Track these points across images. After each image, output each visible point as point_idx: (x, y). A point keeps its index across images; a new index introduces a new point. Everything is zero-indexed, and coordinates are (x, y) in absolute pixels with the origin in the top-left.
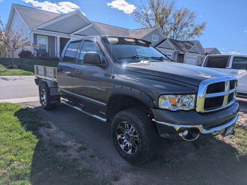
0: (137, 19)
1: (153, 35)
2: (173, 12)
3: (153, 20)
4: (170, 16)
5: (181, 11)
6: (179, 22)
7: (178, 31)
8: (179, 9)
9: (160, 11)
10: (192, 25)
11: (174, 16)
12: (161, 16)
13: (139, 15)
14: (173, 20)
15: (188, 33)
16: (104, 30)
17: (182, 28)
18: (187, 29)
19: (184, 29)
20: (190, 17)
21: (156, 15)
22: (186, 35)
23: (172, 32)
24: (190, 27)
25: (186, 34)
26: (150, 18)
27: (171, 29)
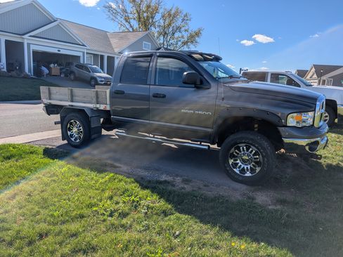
0: (112, 17)
1: (144, 42)
2: (161, 11)
3: (134, 19)
4: (158, 17)
5: (171, 10)
6: (170, 25)
7: (169, 37)
8: (168, 7)
9: (144, 8)
10: (186, 30)
11: (163, 17)
12: (145, 15)
13: (114, 11)
14: (162, 21)
15: (182, 40)
16: (75, 31)
17: (173, 34)
18: (180, 35)
19: (177, 35)
20: (183, 20)
21: (139, 13)
22: (180, 43)
23: (162, 38)
24: (184, 33)
25: (180, 41)
26: (131, 16)
27: (160, 34)
